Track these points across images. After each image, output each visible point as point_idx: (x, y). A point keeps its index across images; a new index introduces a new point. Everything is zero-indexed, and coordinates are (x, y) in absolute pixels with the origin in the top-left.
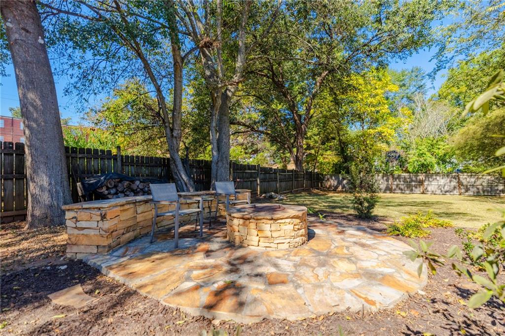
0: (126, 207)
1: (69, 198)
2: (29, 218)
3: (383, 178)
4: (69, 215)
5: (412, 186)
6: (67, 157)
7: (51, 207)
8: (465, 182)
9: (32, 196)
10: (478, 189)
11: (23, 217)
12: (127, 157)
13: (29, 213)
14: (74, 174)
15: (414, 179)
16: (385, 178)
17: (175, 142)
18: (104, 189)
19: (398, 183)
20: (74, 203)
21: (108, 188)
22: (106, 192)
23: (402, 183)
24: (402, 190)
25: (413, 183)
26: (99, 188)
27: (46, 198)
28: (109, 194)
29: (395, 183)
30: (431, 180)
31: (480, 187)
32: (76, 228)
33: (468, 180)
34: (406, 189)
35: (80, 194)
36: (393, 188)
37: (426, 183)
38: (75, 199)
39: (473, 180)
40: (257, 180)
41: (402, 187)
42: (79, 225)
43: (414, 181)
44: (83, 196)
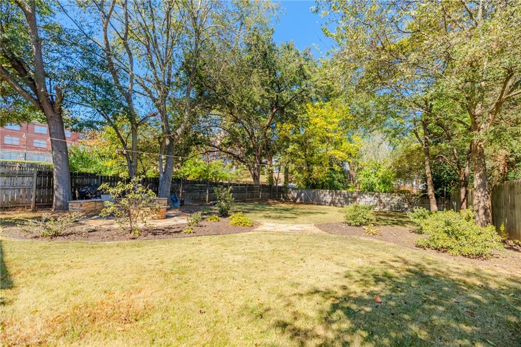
0: (91, 203)
1: (71, 198)
2: (54, 206)
3: (329, 193)
4: (70, 204)
5: (349, 201)
6: (71, 178)
7: (63, 202)
8: (384, 201)
9: (56, 197)
10: (391, 206)
11: (51, 206)
12: (105, 177)
13: (54, 204)
14: (74, 187)
15: (350, 195)
16: (331, 194)
17: (133, 169)
18: (89, 194)
19: (340, 198)
20: (73, 200)
21: (91, 194)
22: (90, 196)
23: (342, 198)
24: (341, 204)
25: (350, 199)
26: (86, 194)
27: (61, 198)
28: (92, 197)
29: (338, 198)
30: (362, 197)
31: (393, 205)
32: (72, 209)
33: (386, 199)
34: (344, 203)
35: (77, 196)
36: (336, 202)
37: (358, 199)
38: (74, 198)
39: (389, 199)
40: (206, 191)
41: (342, 202)
42: (73, 208)
43: (351, 198)
44: (78, 198)
